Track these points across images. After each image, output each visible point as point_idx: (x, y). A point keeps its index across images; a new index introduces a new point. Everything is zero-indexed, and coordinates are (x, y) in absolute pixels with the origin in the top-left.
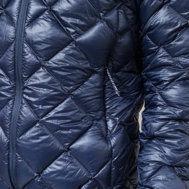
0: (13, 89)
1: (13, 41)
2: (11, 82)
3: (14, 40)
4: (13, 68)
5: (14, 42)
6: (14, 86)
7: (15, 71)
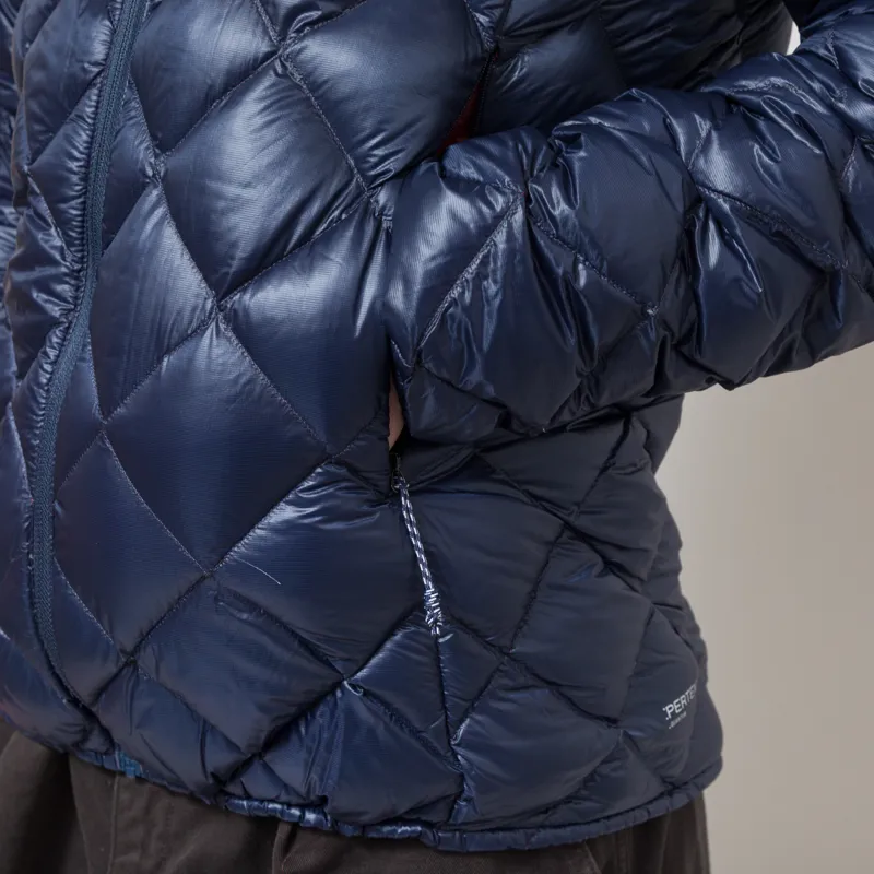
0: (67, 279)
1: (95, 77)
2: (67, 252)
3: (99, 74)
4: (81, 190)
5: (99, 80)
6: (73, 271)
7: (84, 203)
